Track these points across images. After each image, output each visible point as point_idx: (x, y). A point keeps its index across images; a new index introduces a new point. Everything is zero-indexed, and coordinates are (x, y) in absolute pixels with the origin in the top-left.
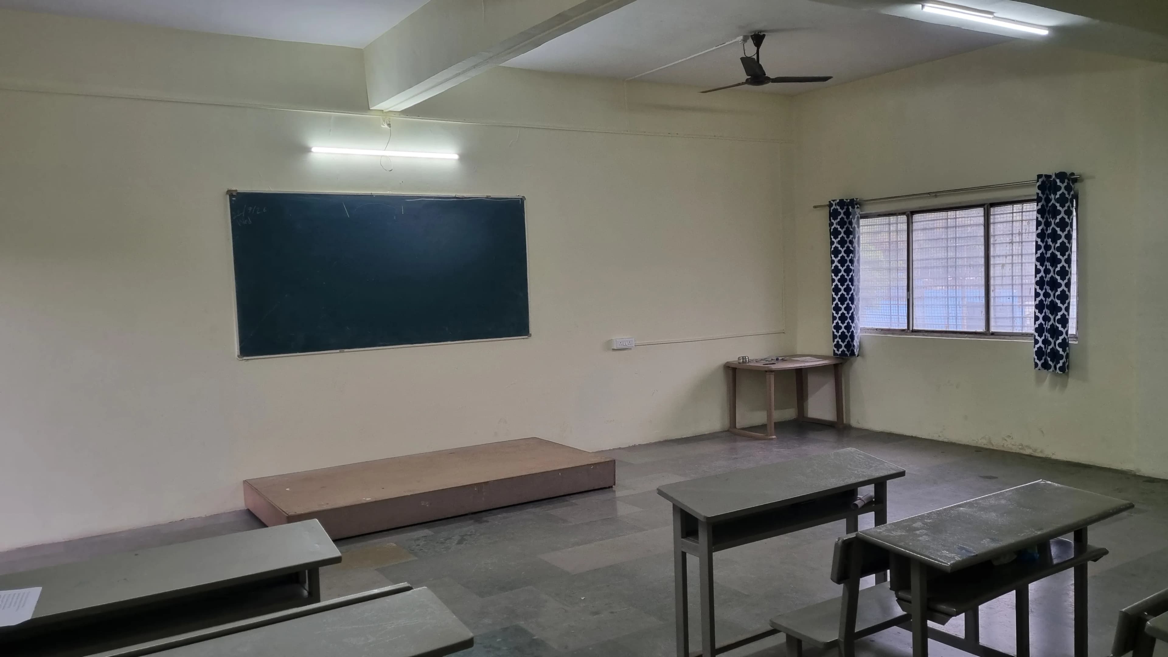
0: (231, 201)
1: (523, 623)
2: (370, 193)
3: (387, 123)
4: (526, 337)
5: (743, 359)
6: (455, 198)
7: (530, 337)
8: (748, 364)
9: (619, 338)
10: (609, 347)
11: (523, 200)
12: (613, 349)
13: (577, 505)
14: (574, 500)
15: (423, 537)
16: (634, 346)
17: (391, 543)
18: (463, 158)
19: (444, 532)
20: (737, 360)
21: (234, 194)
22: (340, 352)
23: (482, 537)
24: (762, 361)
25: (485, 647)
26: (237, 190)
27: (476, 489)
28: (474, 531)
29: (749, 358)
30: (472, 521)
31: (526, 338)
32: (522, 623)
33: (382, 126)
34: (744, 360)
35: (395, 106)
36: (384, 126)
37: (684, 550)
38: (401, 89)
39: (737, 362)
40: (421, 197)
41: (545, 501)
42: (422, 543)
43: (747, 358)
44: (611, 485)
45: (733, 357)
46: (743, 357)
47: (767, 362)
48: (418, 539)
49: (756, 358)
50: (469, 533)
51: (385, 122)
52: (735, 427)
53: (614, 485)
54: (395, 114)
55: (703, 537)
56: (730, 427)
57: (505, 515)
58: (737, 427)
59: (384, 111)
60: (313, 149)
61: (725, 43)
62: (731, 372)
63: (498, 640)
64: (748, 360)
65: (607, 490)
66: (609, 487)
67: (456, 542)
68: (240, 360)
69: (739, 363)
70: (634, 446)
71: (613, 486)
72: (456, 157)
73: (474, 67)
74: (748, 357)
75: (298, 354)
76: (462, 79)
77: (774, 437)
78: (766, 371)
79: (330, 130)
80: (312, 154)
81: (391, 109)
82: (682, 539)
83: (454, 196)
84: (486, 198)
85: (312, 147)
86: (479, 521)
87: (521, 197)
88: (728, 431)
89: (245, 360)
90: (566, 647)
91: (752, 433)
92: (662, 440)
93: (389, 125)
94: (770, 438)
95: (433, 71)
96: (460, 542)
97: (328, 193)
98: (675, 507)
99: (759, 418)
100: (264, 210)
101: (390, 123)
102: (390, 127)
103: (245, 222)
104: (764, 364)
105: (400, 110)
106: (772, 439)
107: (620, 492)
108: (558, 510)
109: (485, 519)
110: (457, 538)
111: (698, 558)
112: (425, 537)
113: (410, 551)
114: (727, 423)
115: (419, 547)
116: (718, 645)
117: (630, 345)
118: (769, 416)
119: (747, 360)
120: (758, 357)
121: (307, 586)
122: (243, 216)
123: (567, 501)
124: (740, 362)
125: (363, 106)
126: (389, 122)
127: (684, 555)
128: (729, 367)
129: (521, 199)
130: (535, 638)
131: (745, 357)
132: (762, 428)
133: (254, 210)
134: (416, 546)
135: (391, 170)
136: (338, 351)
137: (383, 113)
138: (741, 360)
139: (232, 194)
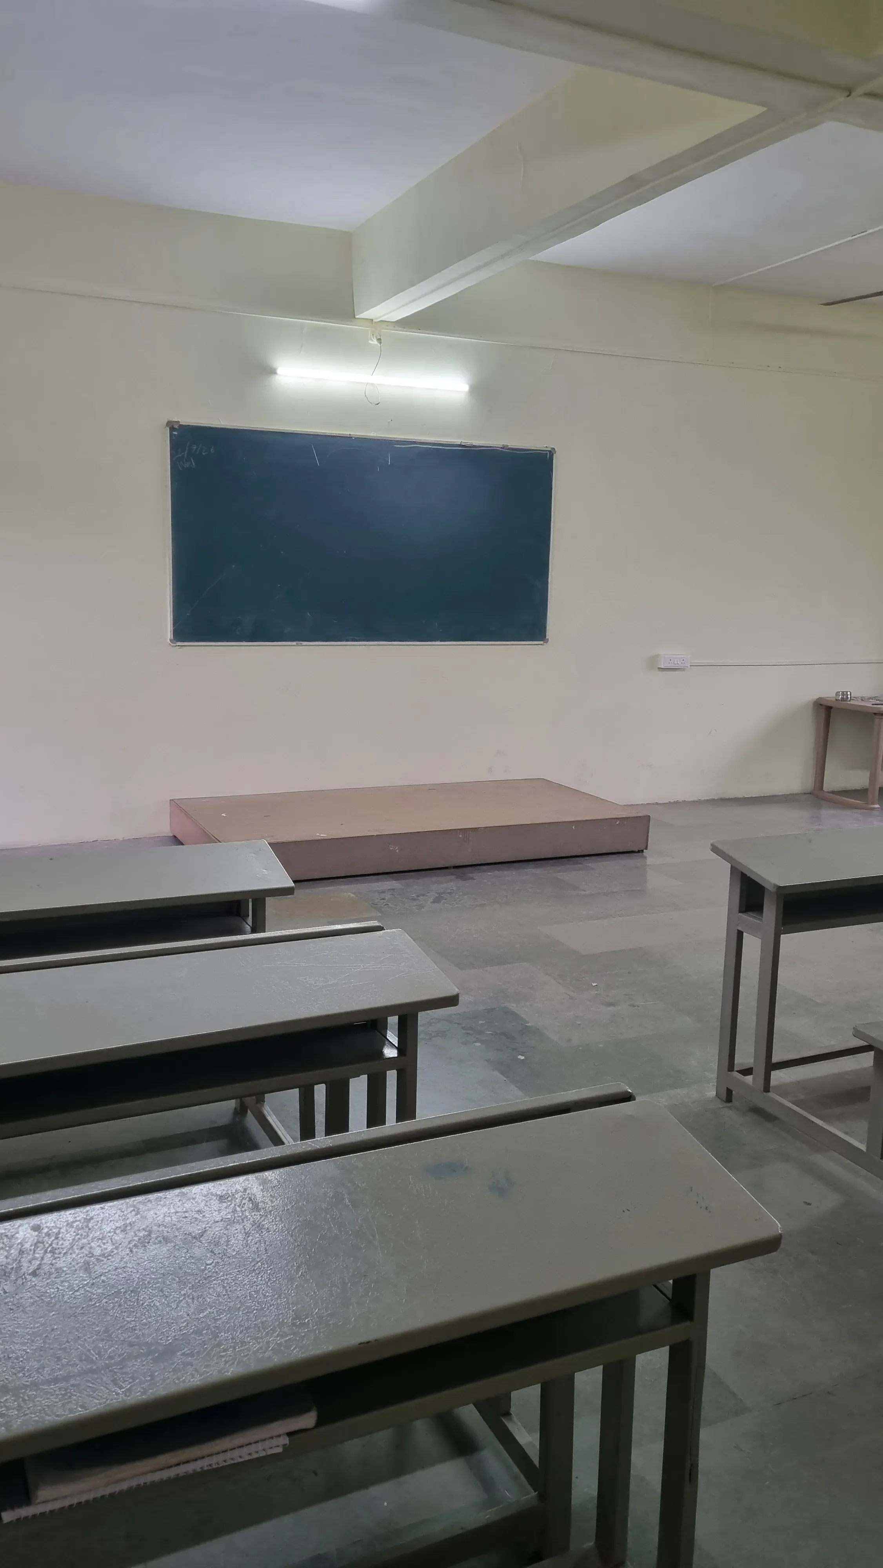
0: (171, 435)
1: (515, 1005)
2: (349, 433)
3: (376, 337)
4: (542, 642)
5: (843, 694)
6: (460, 446)
7: (547, 643)
8: (849, 703)
9: (670, 653)
10: (653, 664)
11: (552, 453)
12: (659, 668)
13: (593, 869)
14: (590, 863)
15: (389, 889)
16: (689, 667)
17: (349, 894)
18: (475, 390)
19: (416, 885)
20: (834, 696)
21: (176, 427)
22: (297, 645)
23: (466, 897)
24: (870, 700)
25: (463, 1028)
26: (179, 422)
27: (461, 836)
28: (455, 888)
29: (852, 695)
30: (453, 877)
31: (541, 644)
32: (512, 1006)
33: (370, 342)
34: (845, 697)
35: (388, 314)
36: (372, 340)
37: (740, 929)
38: (400, 288)
39: (834, 699)
40: (414, 443)
41: (551, 861)
42: (388, 896)
43: (849, 693)
44: (642, 849)
45: (828, 691)
46: (843, 692)
47: (878, 702)
48: (383, 892)
49: (861, 696)
50: (449, 891)
51: (374, 336)
52: (821, 788)
53: (646, 849)
54: (387, 326)
55: (770, 911)
56: (814, 789)
57: (497, 873)
58: (824, 789)
59: (374, 321)
60: (279, 371)
61: (866, 231)
62: (823, 712)
63: (481, 1022)
64: (851, 697)
65: (635, 854)
66: (639, 852)
67: (431, 900)
68: (173, 646)
69: (836, 700)
70: (677, 803)
71: (644, 851)
72: (466, 388)
73: (502, 256)
74: (851, 693)
75: (244, 643)
76: (483, 275)
77: (877, 806)
78: (875, 714)
79: (302, 346)
80: (277, 377)
81: (382, 319)
82: (740, 914)
83: (459, 443)
84: (501, 448)
85: (277, 369)
86: (463, 878)
87: (550, 449)
88: (810, 793)
89: (179, 646)
90: (569, 1041)
91: (844, 798)
92: (716, 798)
93: (379, 340)
94: (871, 808)
95: (445, 263)
96: (434, 902)
97: (294, 431)
98: (733, 870)
99: (858, 779)
100: (212, 450)
101: (381, 338)
102: (380, 343)
103: (187, 465)
104: (873, 704)
105: (395, 320)
106: (874, 809)
107: (651, 858)
108: (568, 874)
109: (471, 875)
110: (432, 895)
111: (760, 941)
112: (392, 889)
113: (373, 905)
114: (810, 784)
115: (384, 901)
116: (775, 1059)
117: (683, 664)
118: (873, 778)
119: (849, 696)
120: (867, 694)
121: (250, 920)
122: (186, 456)
123: (581, 864)
124: (838, 699)
125: (348, 313)
126: (380, 336)
127: (740, 934)
128: (821, 705)
129: (550, 451)
130: (527, 1025)
131: (847, 692)
132: (861, 793)
133: (199, 449)
134: (381, 900)
135: (378, 404)
136: (294, 643)
137: (372, 323)
138: (841, 697)
139: (173, 426)
